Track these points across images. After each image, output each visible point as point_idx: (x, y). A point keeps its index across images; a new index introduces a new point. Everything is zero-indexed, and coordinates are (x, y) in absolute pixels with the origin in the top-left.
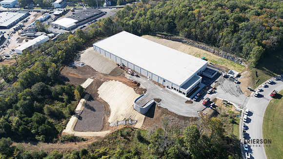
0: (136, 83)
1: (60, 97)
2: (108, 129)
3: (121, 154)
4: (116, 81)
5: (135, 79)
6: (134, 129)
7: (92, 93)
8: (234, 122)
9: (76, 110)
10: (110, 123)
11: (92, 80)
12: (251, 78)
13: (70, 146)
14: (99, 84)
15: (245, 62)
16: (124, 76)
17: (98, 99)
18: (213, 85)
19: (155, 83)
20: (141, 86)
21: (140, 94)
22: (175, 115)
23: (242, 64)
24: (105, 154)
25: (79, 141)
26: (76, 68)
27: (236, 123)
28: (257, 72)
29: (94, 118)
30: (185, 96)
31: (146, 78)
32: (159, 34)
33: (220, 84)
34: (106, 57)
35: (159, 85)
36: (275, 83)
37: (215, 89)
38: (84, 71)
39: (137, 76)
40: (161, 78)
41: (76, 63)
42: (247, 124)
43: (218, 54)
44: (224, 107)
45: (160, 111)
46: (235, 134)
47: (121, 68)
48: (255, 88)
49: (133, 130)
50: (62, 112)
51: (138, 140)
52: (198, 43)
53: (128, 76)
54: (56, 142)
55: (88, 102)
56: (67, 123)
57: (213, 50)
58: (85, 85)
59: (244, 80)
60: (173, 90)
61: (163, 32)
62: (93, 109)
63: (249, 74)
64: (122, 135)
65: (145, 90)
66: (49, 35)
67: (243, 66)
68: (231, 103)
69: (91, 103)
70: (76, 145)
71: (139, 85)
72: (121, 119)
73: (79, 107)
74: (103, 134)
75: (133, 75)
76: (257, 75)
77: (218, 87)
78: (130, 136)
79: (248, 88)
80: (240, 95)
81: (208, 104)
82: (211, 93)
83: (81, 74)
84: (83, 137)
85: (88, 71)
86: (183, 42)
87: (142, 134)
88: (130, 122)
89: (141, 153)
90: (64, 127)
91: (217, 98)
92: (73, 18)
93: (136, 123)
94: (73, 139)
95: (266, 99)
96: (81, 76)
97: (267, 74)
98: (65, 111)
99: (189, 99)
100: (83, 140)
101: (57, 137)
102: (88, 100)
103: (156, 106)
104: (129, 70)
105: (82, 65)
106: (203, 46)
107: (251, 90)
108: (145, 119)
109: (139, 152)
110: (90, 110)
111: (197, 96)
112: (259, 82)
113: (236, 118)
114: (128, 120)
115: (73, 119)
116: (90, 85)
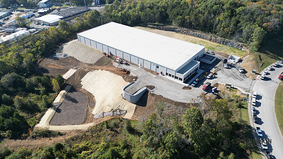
0: (125, 70)
1: (36, 89)
2: (91, 122)
3: (106, 148)
4: (102, 70)
5: (124, 67)
6: (123, 120)
7: (74, 84)
8: (241, 106)
9: (54, 102)
10: (94, 115)
11: (75, 71)
12: (254, 62)
13: (43, 142)
14: (82, 74)
15: (246, 46)
16: (111, 65)
17: (81, 90)
18: (213, 70)
19: (148, 70)
20: (132, 74)
21: (130, 81)
22: (171, 102)
23: (243, 49)
24: (86, 148)
25: (54, 136)
26: (58, 59)
27: (243, 107)
28: (260, 56)
29: (75, 111)
30: (181, 82)
31: (137, 66)
32: (150, 24)
33: (220, 69)
34: (92, 47)
35: (152, 72)
36: (281, 66)
37: (215, 74)
38: (66, 62)
39: (127, 64)
40: (154, 64)
41: (58, 55)
42: (256, 108)
43: (215, 41)
44: (227, 91)
45: (153, 98)
46: (244, 119)
47: (109, 56)
48: (261, 71)
49: (121, 121)
50: (36, 105)
51: (127, 132)
52: (194, 31)
53: (116, 65)
54: (25, 138)
55: (69, 94)
56: (42, 116)
57: (209, 37)
58: (66, 76)
59: (247, 64)
60: (168, 77)
61: (154, 22)
62: (74, 101)
63: (251, 58)
64: (108, 127)
65: (136, 78)
66: (30, 30)
67: (244, 51)
68: (235, 87)
69: (72, 95)
70: (50, 141)
71: (129, 72)
72: (107, 110)
73: (58, 99)
74: (85, 127)
75: (122, 64)
76: (260, 58)
77: (218, 73)
78: (119, 127)
79: (253, 72)
80: (244, 79)
81: (208, 89)
82: (211, 78)
83: (63, 65)
84: (60, 131)
85: (71, 62)
86: (176, 32)
87: (133, 125)
88: (118, 113)
89: (131, 147)
90: (37, 121)
91: (219, 83)
92: (58, 14)
93: (125, 114)
94: (47, 134)
95: (274, 82)
96: (62, 67)
97: (271, 58)
98: (41, 104)
99: (187, 85)
100: (60, 134)
101: (27, 132)
102: (69, 92)
103: (149, 93)
104: (117, 58)
105: (65, 56)
106: (198, 33)
107: (256, 74)
108: (136, 108)
109: (128, 145)
110: (71, 102)
111: (196, 81)
112: (264, 65)
113: (243, 102)
114: (116, 110)
115: (50, 112)
116: (72, 75)
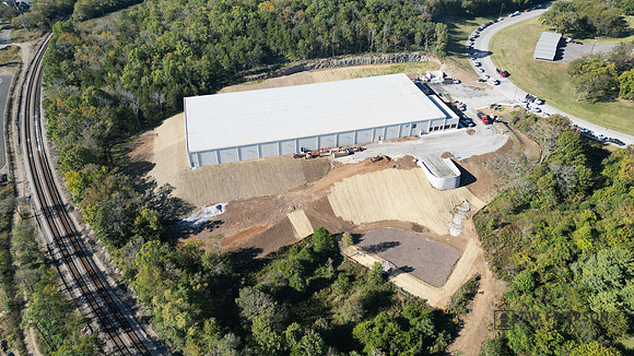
0: (379, 158)
5: (360, 157)
6: (485, 210)
10: (449, 235)
11: (300, 212)
12: (461, 69)
14: (324, 206)
17: (361, 228)
19: (399, 140)
20: (393, 157)
21: (413, 167)
26: (218, 222)
29: (420, 251)
30: (455, 130)
31: (373, 143)
32: (247, 74)
35: (406, 138)
39: (361, 150)
40: (407, 124)
43: (382, 62)
45: (471, 164)
47: (313, 156)
52: (338, 59)
54: (462, 322)
57: (368, 58)
58: (303, 230)
60: (433, 133)
64: (496, 228)
65: (409, 157)
68: (498, 104)
70: (485, 294)
71: (389, 159)
72: (447, 216)
74: (473, 248)
75: (352, 153)
76: (458, 63)
77: (455, 99)
80: (485, 92)
83: (258, 221)
85: (255, 208)
88: (464, 210)
93: (470, 204)
94: (470, 291)
95: (505, 82)
96: (267, 225)
99: (466, 129)
102: (357, 242)
103: (458, 163)
105: (219, 207)
107: (484, 81)
108: (470, 190)
110: (391, 249)
114: (456, 209)
115: (402, 281)
116: (311, 221)
